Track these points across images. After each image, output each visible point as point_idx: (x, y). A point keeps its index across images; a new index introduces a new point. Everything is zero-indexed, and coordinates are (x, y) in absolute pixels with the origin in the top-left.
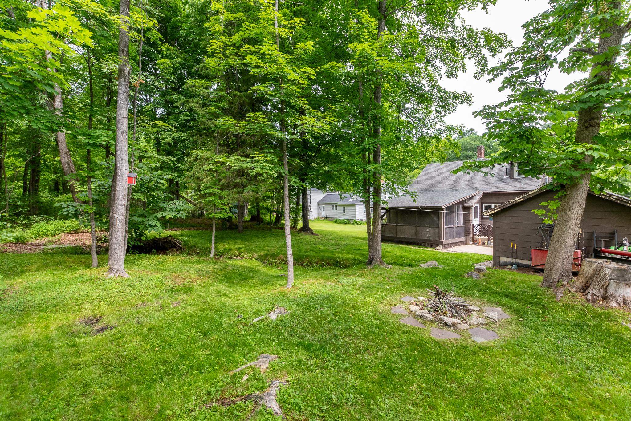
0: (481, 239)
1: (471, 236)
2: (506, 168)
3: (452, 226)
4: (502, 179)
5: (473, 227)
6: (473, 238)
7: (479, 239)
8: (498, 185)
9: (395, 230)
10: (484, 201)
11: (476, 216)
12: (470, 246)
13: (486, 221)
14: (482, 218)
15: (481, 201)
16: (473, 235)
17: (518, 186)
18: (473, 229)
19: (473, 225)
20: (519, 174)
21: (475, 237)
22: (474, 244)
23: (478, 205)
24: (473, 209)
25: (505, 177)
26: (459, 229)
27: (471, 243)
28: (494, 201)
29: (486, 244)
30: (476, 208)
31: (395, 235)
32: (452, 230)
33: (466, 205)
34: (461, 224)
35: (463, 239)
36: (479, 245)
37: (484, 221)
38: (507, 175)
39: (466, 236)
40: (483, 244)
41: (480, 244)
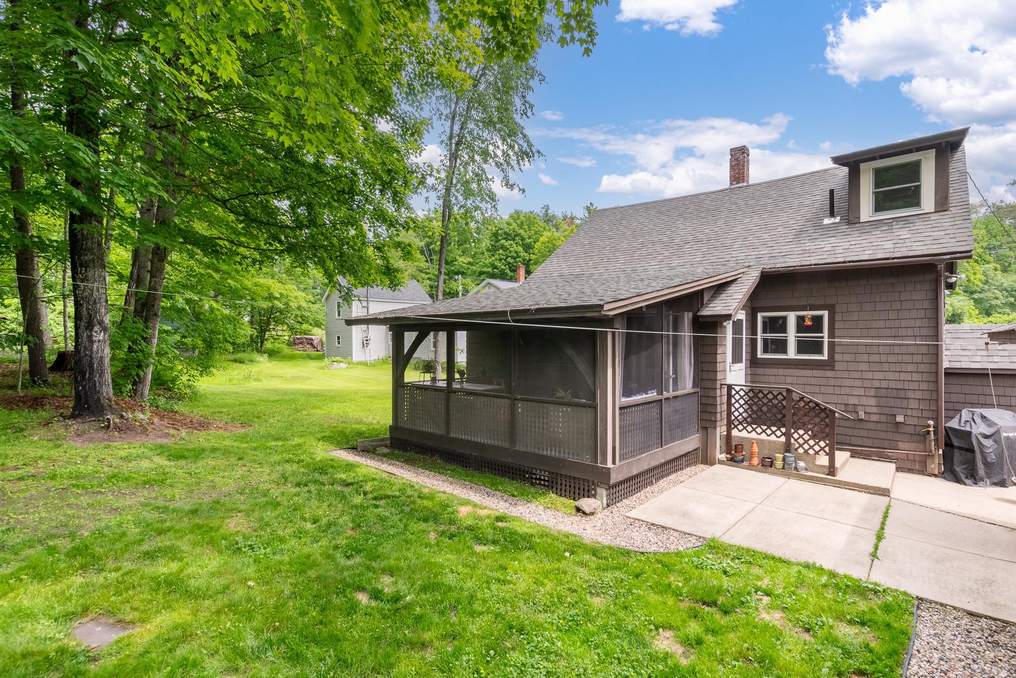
0: (760, 442)
1: (721, 430)
2: (832, 192)
3: (652, 395)
4: (819, 226)
5: (730, 396)
6: (729, 437)
7: (751, 441)
8: (810, 246)
9: (442, 407)
10: (763, 304)
11: (736, 359)
12: (717, 467)
13: (768, 371)
14: (754, 363)
15: (753, 304)
16: (730, 425)
17: (889, 245)
18: (729, 404)
19: (730, 387)
20: (879, 207)
21: (735, 432)
22: (733, 461)
23: (742, 316)
24: (729, 326)
25: (827, 221)
26: (678, 404)
27: (723, 456)
28: (795, 302)
29: (779, 464)
30: (737, 325)
31: (439, 431)
32: (655, 412)
33: (706, 312)
34: (687, 385)
35: (692, 442)
36: (751, 467)
37: (761, 371)
38: (832, 214)
39: (705, 429)
40: (767, 464)
41: (755, 461)
